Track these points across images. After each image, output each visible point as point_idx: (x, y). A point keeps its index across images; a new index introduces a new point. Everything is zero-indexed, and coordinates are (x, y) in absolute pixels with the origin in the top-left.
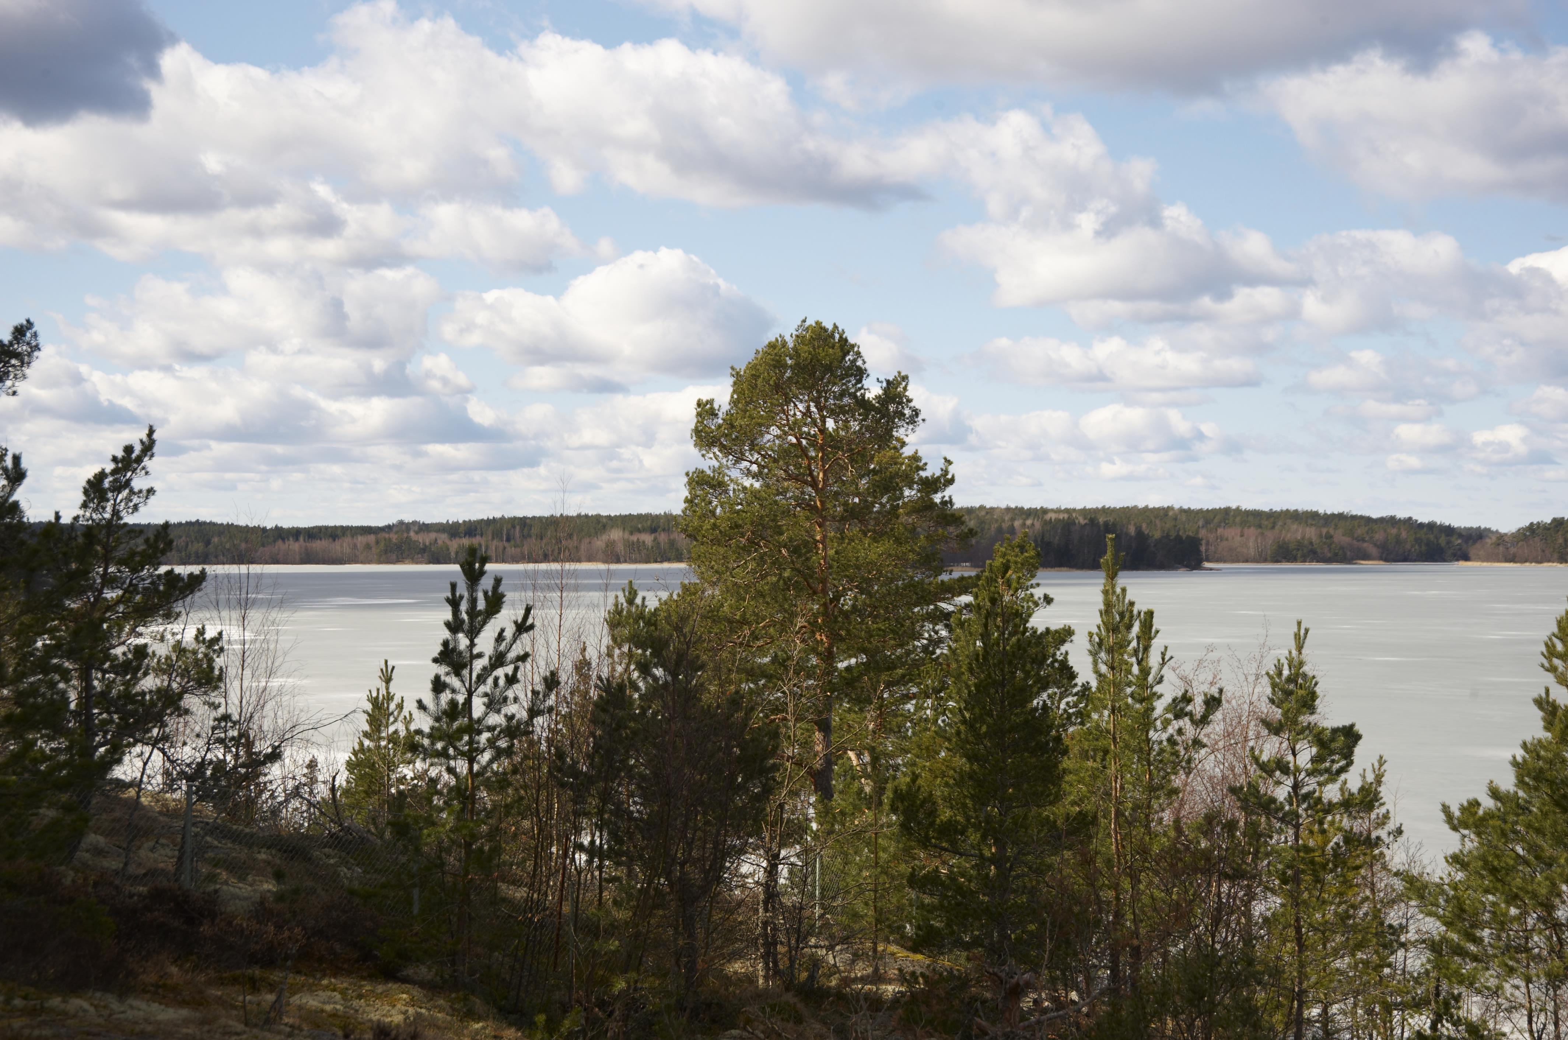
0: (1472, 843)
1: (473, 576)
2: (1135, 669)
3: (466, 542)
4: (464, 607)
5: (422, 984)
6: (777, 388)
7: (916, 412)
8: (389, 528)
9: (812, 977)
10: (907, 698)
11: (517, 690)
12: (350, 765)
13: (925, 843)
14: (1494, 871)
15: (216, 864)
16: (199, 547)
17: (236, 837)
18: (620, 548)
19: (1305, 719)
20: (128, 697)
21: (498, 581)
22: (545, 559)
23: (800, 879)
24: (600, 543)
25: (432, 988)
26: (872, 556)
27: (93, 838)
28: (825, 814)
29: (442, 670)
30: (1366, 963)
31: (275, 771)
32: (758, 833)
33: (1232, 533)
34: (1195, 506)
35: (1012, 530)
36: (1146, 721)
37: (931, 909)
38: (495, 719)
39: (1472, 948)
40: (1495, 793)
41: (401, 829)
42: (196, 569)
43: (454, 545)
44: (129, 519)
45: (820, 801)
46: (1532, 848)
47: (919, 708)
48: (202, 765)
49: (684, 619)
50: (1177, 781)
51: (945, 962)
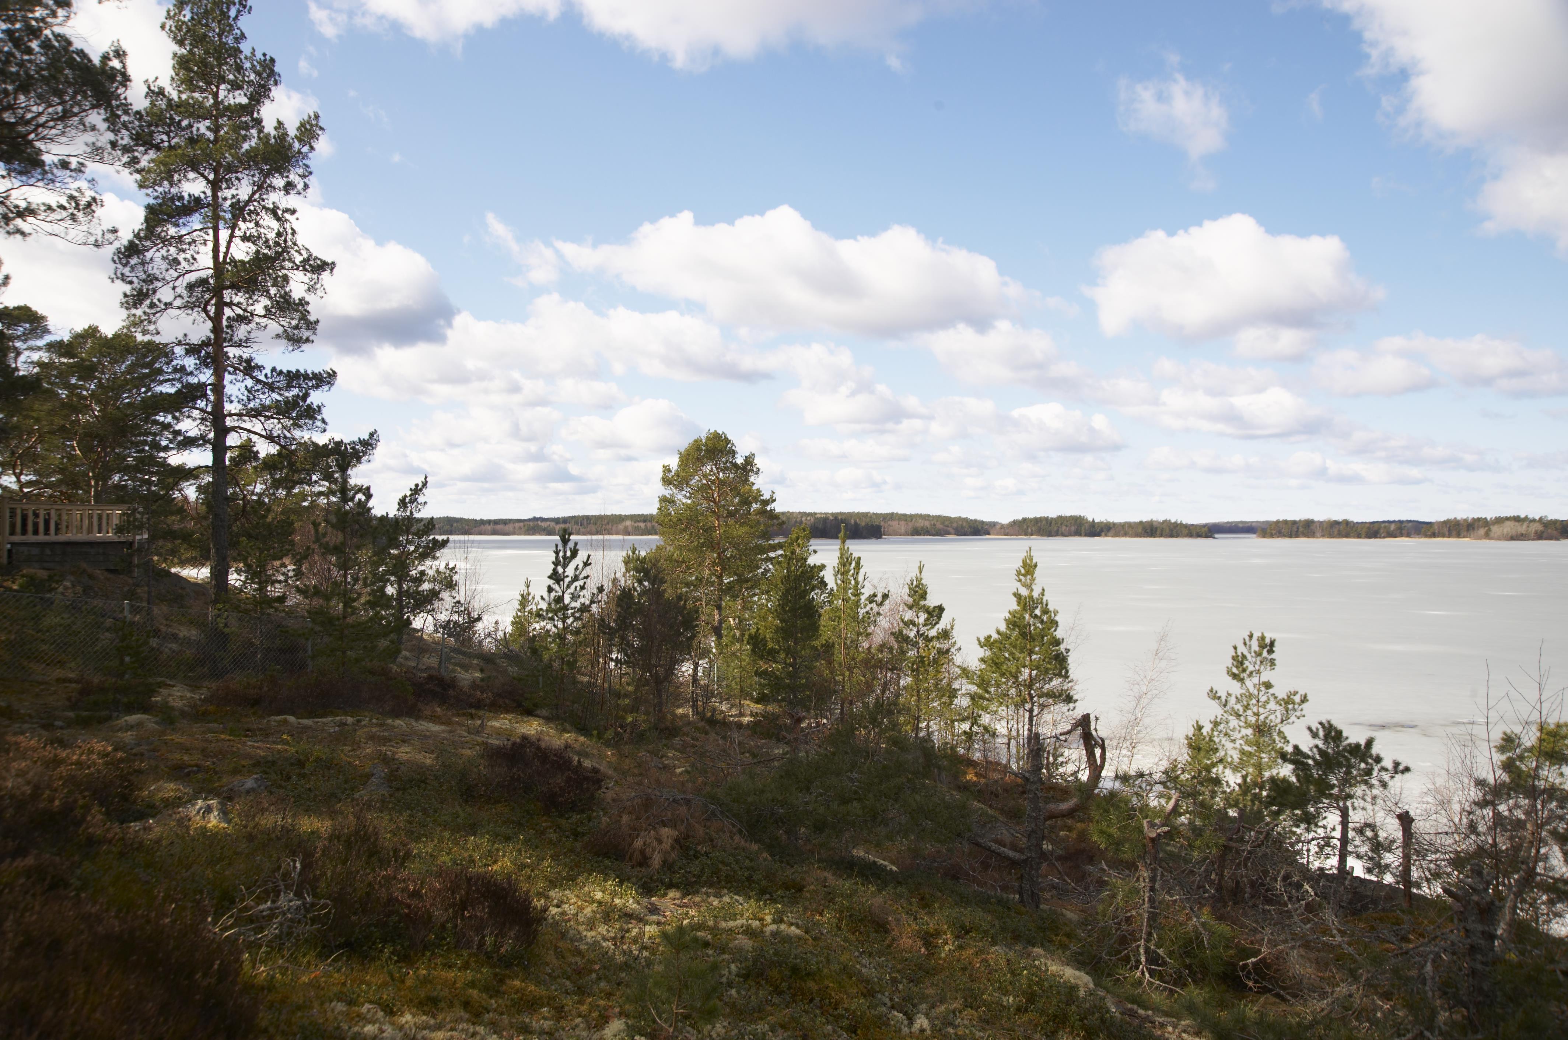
0: (988, 653)
1: (565, 542)
2: (853, 582)
3: (563, 526)
4: (561, 554)
5: (543, 718)
6: (698, 459)
7: (758, 469)
8: (529, 520)
9: (713, 715)
10: (755, 595)
11: (584, 592)
12: (513, 623)
13: (761, 657)
14: (996, 664)
15: (456, 665)
16: (447, 527)
17: (464, 654)
18: (630, 529)
19: (922, 603)
20: (418, 593)
21: (576, 544)
22: (597, 533)
23: (708, 673)
24: (621, 527)
25: (548, 719)
26: (740, 533)
27: (404, 653)
28: (719, 645)
29: (551, 582)
30: (944, 703)
31: (479, 626)
32: (689, 654)
33: (895, 524)
34: (879, 512)
35: (801, 522)
36: (857, 604)
37: (764, 686)
38: (573, 604)
39: (987, 696)
40: (998, 632)
41: (534, 651)
42: (445, 537)
43: (558, 527)
44: (417, 515)
45: (717, 640)
46: (1011, 654)
47: (759, 599)
48: (449, 621)
49: (657, 561)
50: (870, 629)
51: (770, 708)
